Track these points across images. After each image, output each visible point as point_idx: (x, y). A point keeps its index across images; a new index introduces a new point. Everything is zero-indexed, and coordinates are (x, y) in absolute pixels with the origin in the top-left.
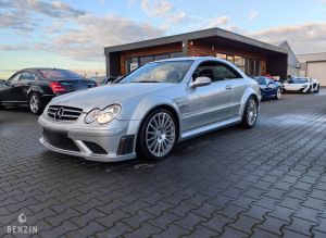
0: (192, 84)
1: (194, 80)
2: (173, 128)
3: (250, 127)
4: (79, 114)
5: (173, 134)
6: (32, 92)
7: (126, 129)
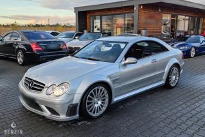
0: (123, 63)
1: (126, 59)
2: (107, 96)
3: (172, 88)
4: (43, 88)
5: (107, 100)
6: (19, 49)
7: (72, 100)
